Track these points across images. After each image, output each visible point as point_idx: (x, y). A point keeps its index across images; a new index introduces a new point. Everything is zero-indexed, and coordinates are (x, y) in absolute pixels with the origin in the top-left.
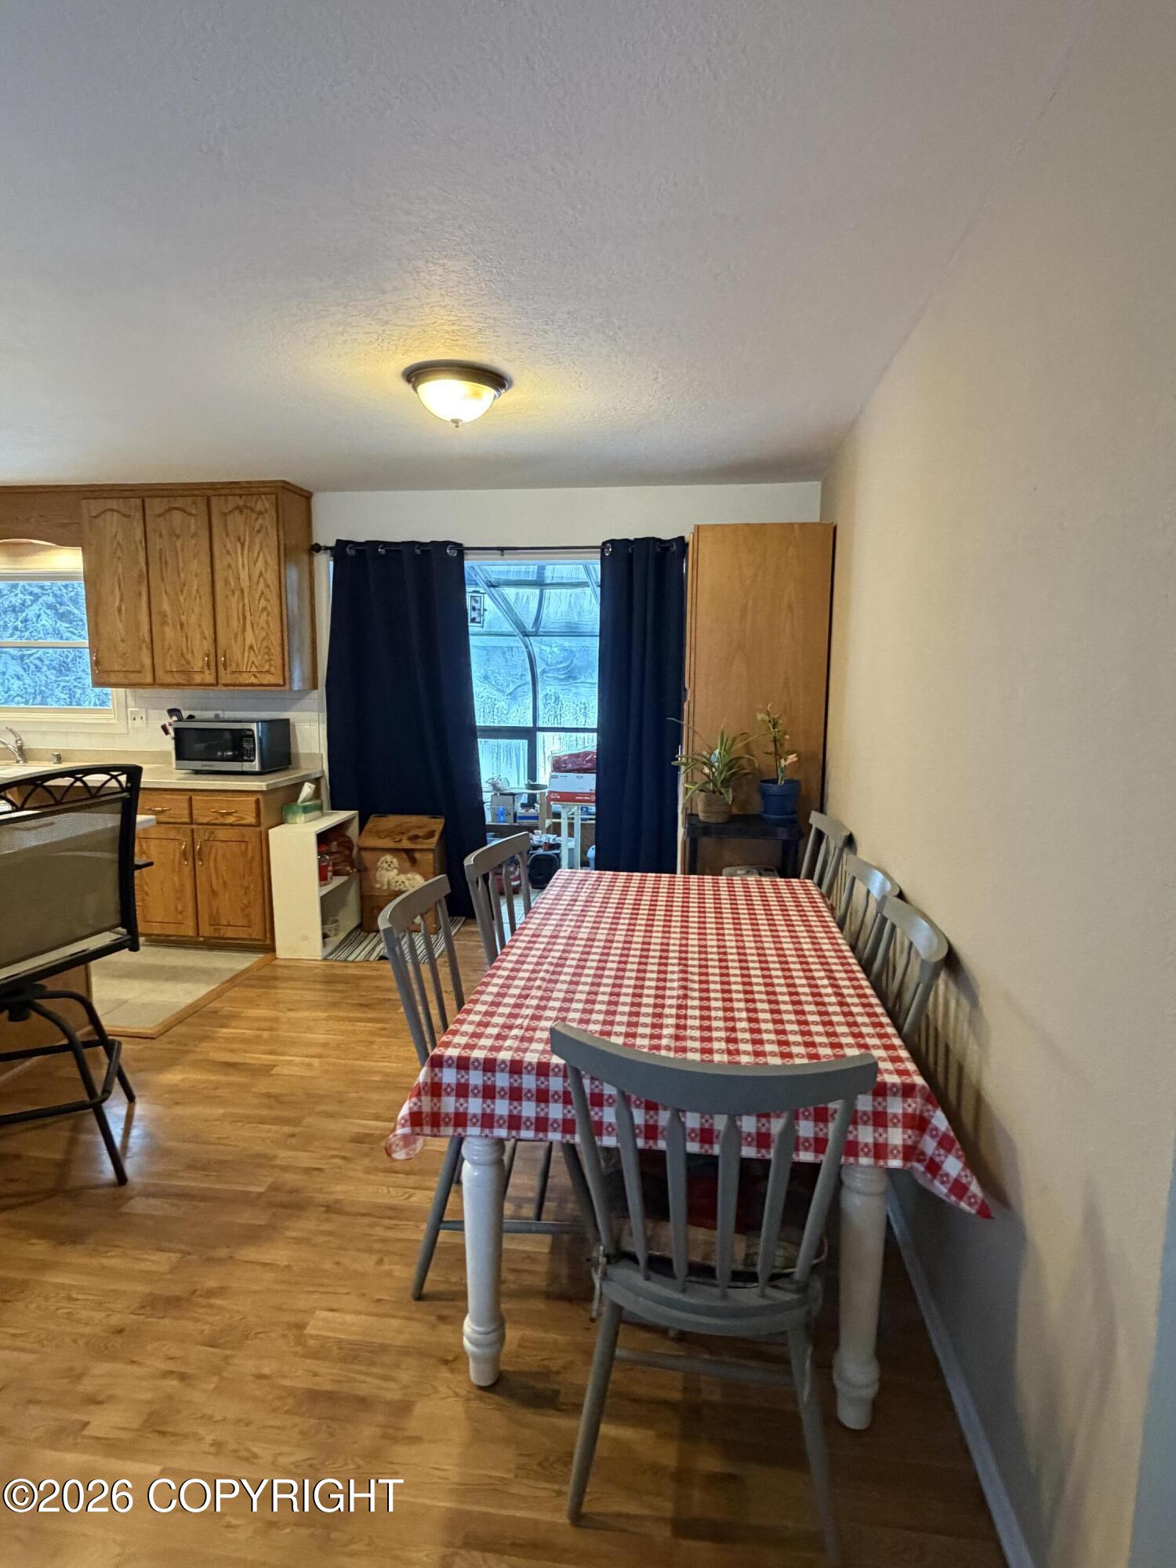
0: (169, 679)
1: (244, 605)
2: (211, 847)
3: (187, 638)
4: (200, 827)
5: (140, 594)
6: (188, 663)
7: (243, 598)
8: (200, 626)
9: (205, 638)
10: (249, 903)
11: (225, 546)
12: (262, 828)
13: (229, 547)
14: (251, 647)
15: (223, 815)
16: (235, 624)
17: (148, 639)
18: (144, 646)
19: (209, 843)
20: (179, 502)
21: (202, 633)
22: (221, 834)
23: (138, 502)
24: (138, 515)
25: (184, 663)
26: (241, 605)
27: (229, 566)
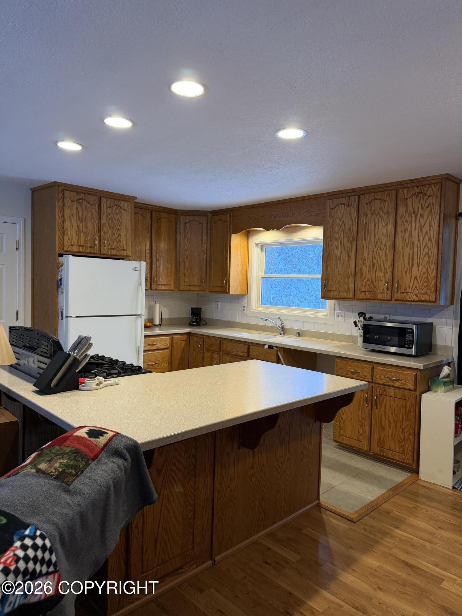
0: (363, 296)
1: (413, 252)
2: (383, 399)
3: (376, 272)
4: (377, 385)
5: (352, 248)
6: (375, 287)
7: (413, 248)
8: (384, 265)
9: (387, 273)
10: (404, 438)
11: (405, 217)
12: (418, 393)
13: (407, 218)
14: (416, 278)
15: (393, 380)
16: (406, 264)
17: (353, 273)
18: (351, 277)
19: (383, 397)
20: (380, 195)
21: (385, 269)
22: (390, 391)
23: (356, 197)
24: (356, 205)
25: (373, 287)
26: (411, 252)
27: (406, 229)
